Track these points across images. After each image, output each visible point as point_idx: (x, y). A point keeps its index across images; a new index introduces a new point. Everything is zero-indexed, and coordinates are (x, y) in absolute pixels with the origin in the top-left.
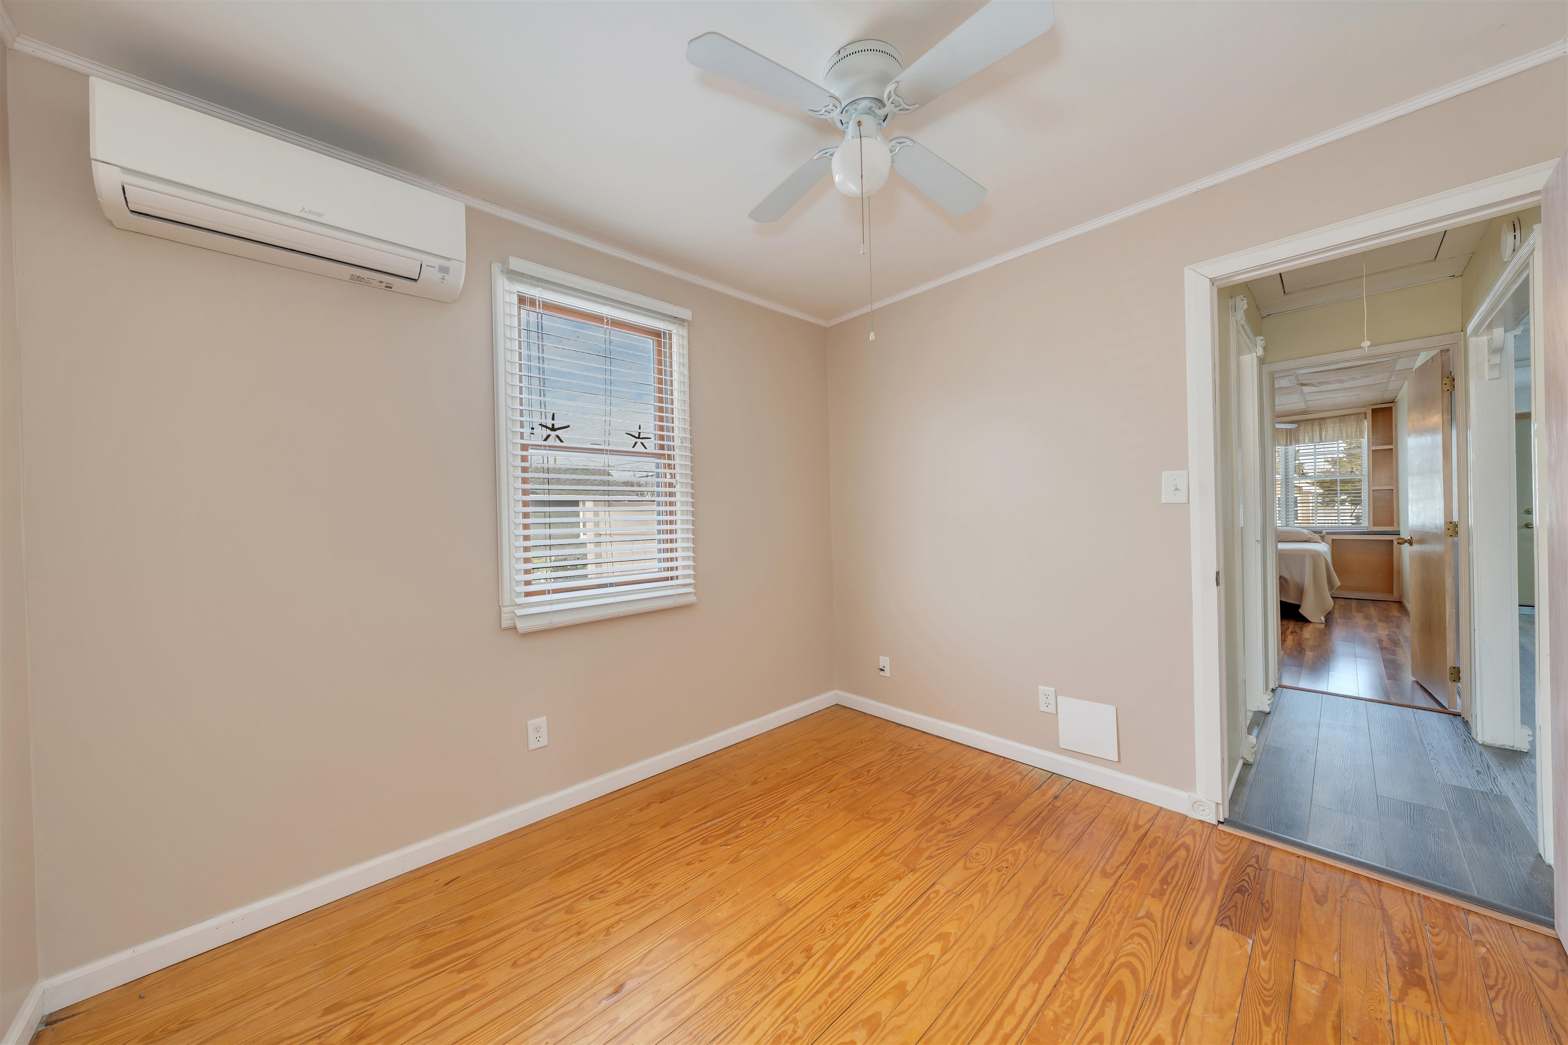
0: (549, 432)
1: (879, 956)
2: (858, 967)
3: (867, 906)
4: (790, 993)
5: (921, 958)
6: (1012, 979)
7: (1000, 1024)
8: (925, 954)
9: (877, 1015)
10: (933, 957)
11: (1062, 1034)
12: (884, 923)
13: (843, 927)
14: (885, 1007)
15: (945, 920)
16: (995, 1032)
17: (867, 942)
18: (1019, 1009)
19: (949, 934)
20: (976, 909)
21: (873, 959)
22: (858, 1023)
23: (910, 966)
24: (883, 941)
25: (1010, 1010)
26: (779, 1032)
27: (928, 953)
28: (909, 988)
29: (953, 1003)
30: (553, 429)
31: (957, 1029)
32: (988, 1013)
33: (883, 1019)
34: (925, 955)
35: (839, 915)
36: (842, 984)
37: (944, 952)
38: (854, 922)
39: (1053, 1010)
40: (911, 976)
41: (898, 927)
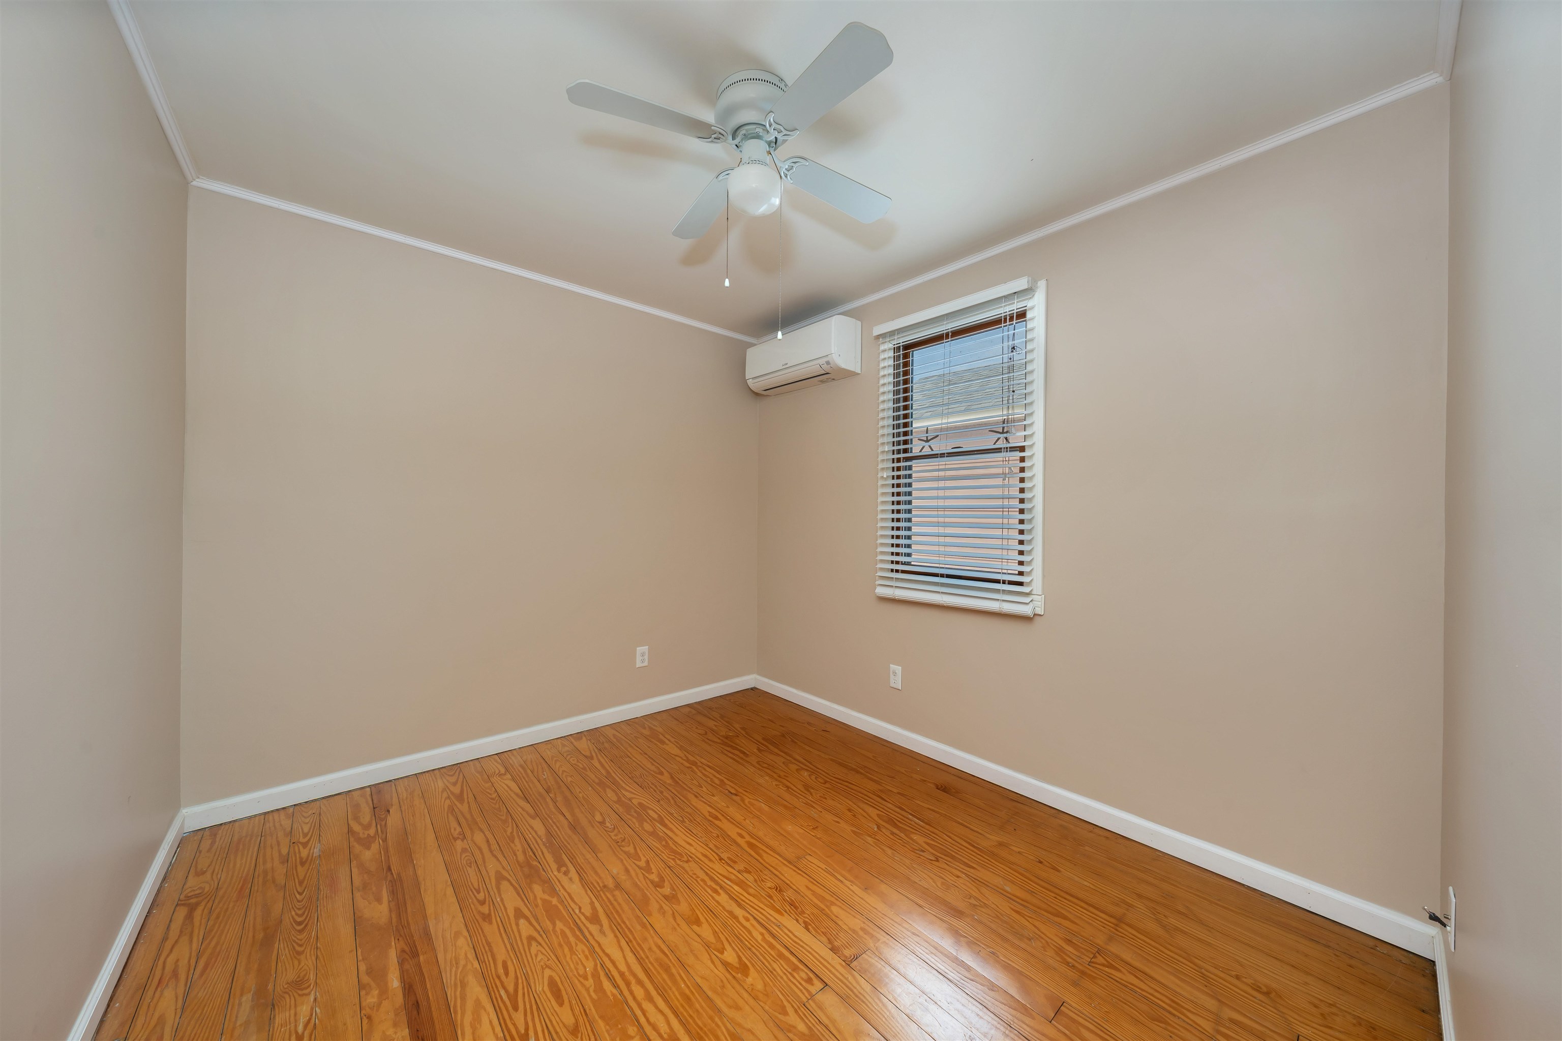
0: (924, 443)
1: (731, 913)
2: (723, 898)
3: (792, 913)
4: (710, 860)
5: (723, 944)
6: (679, 1015)
7: (640, 982)
8: (726, 947)
9: (679, 902)
10: (722, 953)
11: (611, 1032)
12: (767, 923)
13: (767, 894)
14: (683, 907)
15: (766, 977)
16: (635, 975)
17: (747, 908)
18: (647, 1006)
19: (747, 975)
20: (780, 1016)
21: (728, 908)
22: (675, 891)
23: (715, 933)
24: (747, 920)
25: (650, 999)
26: (684, 854)
27: (726, 950)
28: (695, 927)
29: (671, 954)
30: (927, 441)
31: (649, 949)
32: (653, 978)
33: (673, 906)
34: (724, 947)
35: (782, 893)
36: (710, 887)
37: (726, 964)
38: (773, 903)
39: (635, 1037)
40: (706, 932)
41: (762, 934)
